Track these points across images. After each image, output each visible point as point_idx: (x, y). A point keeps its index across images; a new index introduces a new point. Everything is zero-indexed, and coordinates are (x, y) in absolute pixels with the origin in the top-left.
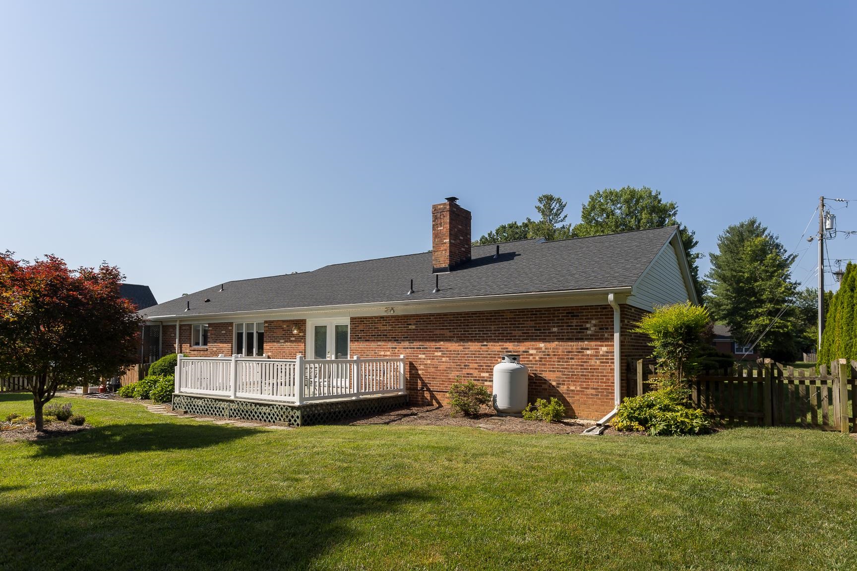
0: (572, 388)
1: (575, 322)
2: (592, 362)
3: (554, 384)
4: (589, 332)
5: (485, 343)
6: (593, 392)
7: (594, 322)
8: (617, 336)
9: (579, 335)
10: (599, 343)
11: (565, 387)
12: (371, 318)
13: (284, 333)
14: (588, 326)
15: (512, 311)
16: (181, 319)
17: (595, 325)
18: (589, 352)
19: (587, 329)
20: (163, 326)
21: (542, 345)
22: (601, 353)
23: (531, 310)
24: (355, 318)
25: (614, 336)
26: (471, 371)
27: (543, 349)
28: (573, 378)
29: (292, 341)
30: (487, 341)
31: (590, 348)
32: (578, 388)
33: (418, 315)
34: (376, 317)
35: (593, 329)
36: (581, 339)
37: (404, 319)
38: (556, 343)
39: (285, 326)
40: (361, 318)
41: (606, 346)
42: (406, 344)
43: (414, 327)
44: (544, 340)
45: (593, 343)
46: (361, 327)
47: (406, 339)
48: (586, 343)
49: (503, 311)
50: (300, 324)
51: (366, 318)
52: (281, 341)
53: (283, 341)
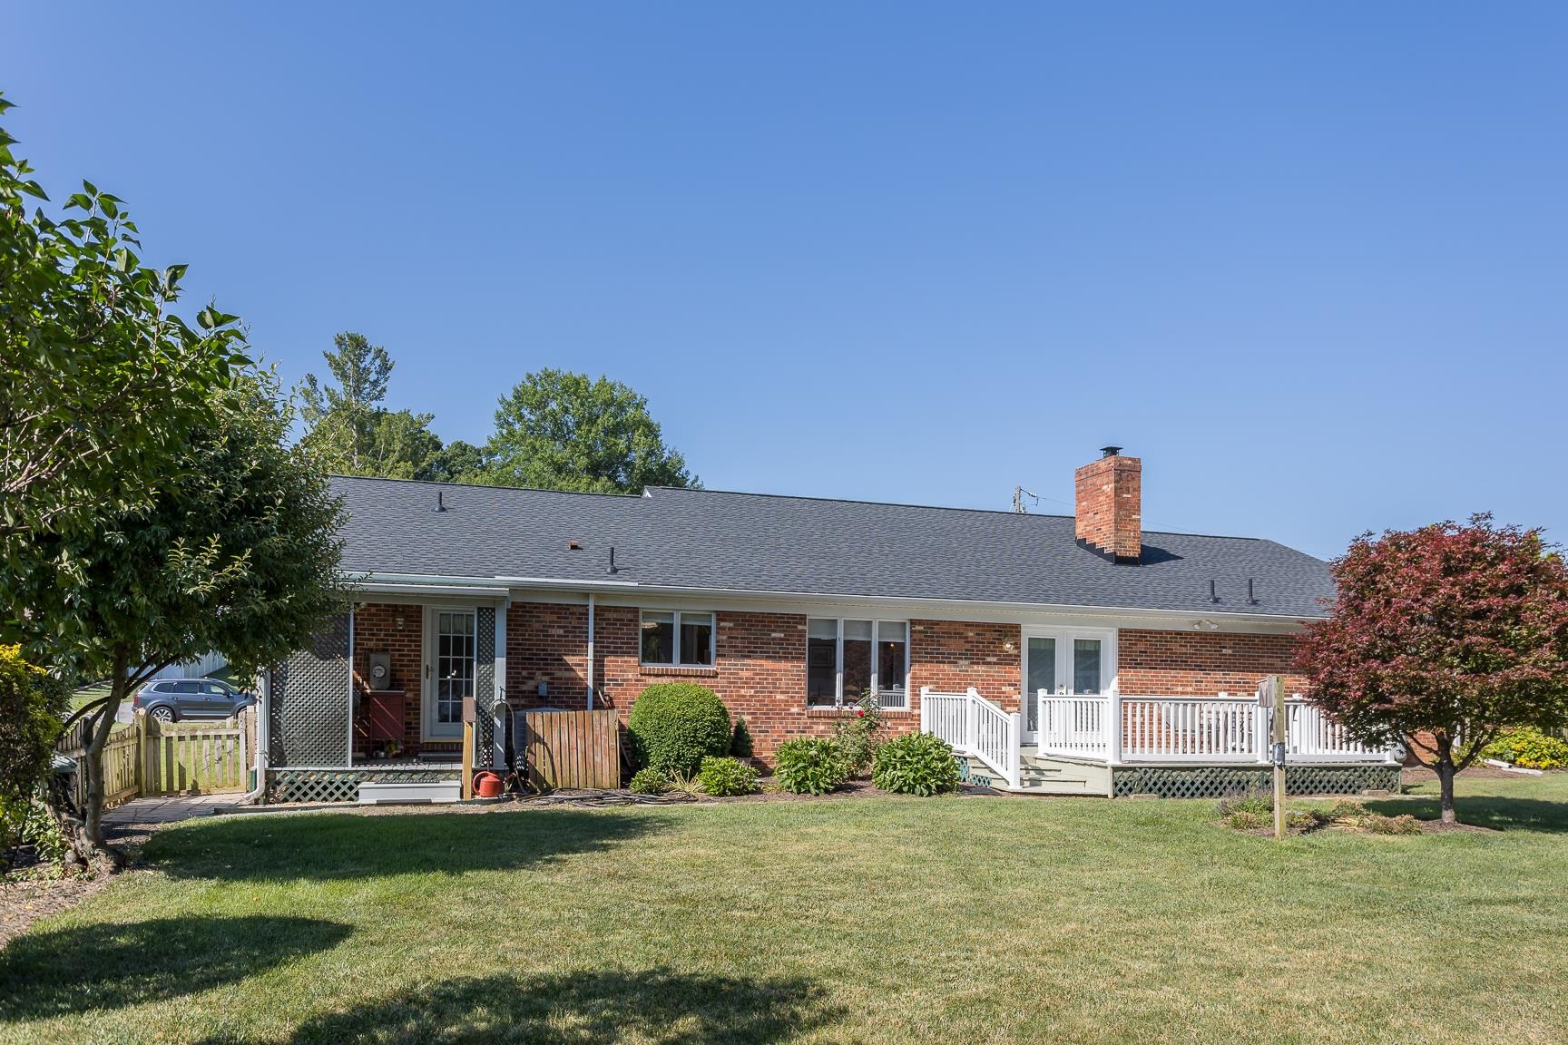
12: (1160, 632)
13: (968, 646)
16: (601, 593)
24: (1127, 631)
29: (989, 663)
33: (1236, 635)
34: (1168, 633)
37: (1216, 639)
39: (971, 634)
40: (1141, 631)
42: (1219, 675)
43: (1230, 652)
46: (1141, 646)
47: (1218, 668)
50: (1012, 631)
51: (1150, 632)
52: (961, 662)
53: (967, 662)
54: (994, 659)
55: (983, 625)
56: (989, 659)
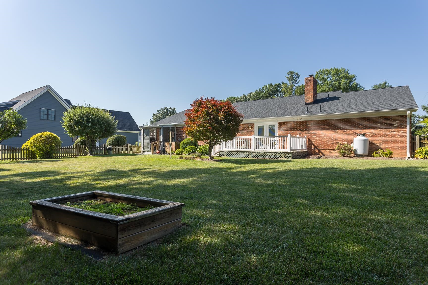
0: (386, 146)
1: (388, 122)
2: (396, 137)
3: (378, 145)
4: (395, 126)
5: (345, 131)
6: (397, 147)
7: (397, 122)
8: (408, 127)
9: (391, 126)
10: (399, 129)
11: (384, 146)
12: (289, 122)
13: (243, 129)
14: (394, 123)
15: (358, 118)
17: (398, 123)
18: (395, 133)
19: (394, 124)
20: (176, 127)
21: (373, 131)
22: (400, 133)
23: (368, 118)
24: (279, 122)
25: (407, 126)
26: (338, 141)
27: (373, 132)
28: (387, 143)
30: (346, 129)
31: (395, 131)
32: (390, 146)
33: (312, 121)
34: (291, 122)
35: (396, 124)
36: (391, 128)
37: (306, 122)
38: (380, 130)
39: (243, 126)
40: (283, 122)
41: (402, 130)
42: (307, 132)
43: (310, 125)
44: (374, 129)
45: (397, 130)
46: (283, 126)
47: (306, 130)
48: (393, 129)
49: (354, 118)
50: (252, 125)
51: (286, 122)
52: (242, 132)
53: (243, 132)
54: (248, 131)
55: (246, 124)
56: (247, 131)
